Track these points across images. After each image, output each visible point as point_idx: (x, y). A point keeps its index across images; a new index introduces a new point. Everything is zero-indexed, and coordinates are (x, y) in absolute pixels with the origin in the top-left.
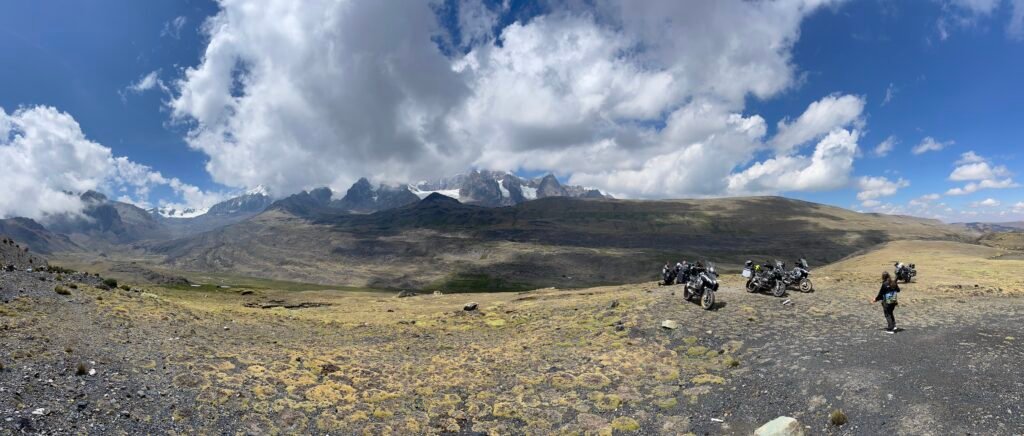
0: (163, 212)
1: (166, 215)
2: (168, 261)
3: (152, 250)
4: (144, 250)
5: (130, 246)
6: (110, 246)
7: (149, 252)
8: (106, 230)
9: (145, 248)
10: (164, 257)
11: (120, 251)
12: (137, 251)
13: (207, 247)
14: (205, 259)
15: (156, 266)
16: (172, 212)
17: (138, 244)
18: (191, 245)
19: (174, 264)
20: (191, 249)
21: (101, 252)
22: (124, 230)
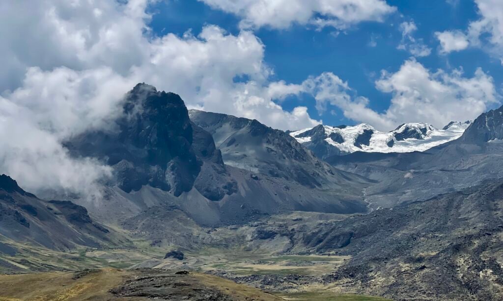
0: (339, 138)
1: (349, 146)
2: (349, 272)
3: (307, 241)
4: (287, 241)
5: (248, 231)
6: (196, 231)
7: (299, 248)
8: (183, 188)
9: (291, 235)
10: (339, 261)
11: (224, 245)
12: (266, 245)
13: (458, 233)
14: (453, 267)
15: (317, 286)
16: (364, 138)
17: (271, 225)
18: (415, 227)
19: (365, 279)
20: (413, 238)
21: (170, 247)
22: (231, 188)
